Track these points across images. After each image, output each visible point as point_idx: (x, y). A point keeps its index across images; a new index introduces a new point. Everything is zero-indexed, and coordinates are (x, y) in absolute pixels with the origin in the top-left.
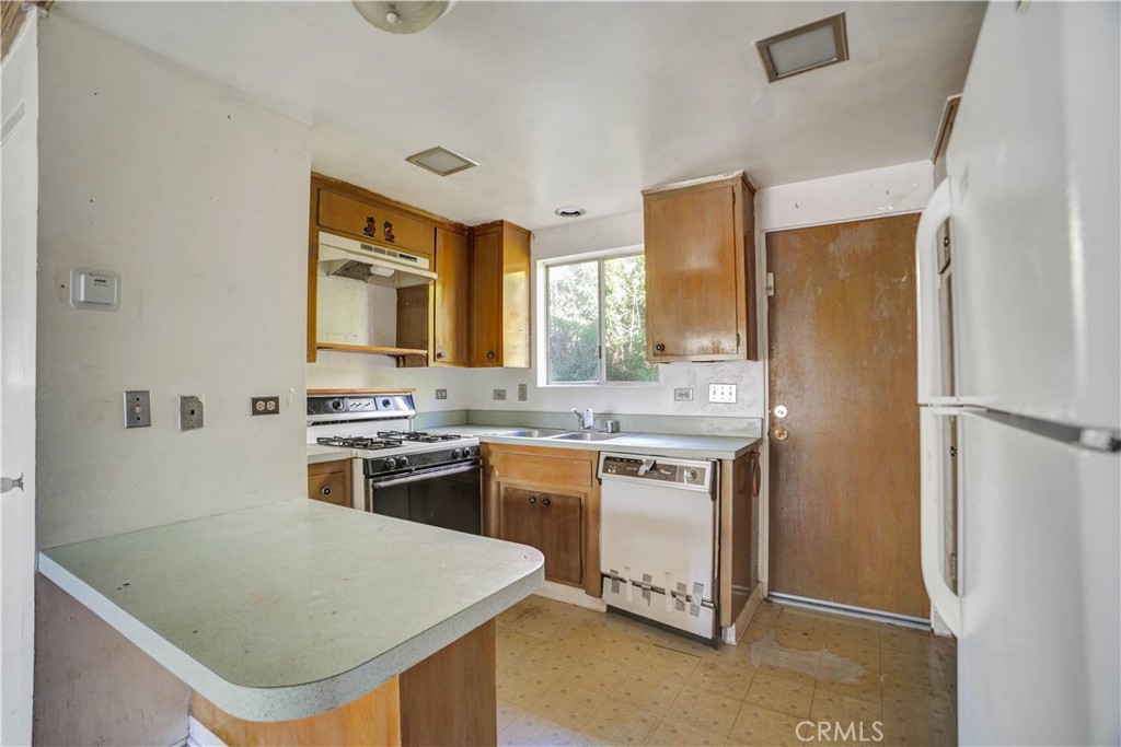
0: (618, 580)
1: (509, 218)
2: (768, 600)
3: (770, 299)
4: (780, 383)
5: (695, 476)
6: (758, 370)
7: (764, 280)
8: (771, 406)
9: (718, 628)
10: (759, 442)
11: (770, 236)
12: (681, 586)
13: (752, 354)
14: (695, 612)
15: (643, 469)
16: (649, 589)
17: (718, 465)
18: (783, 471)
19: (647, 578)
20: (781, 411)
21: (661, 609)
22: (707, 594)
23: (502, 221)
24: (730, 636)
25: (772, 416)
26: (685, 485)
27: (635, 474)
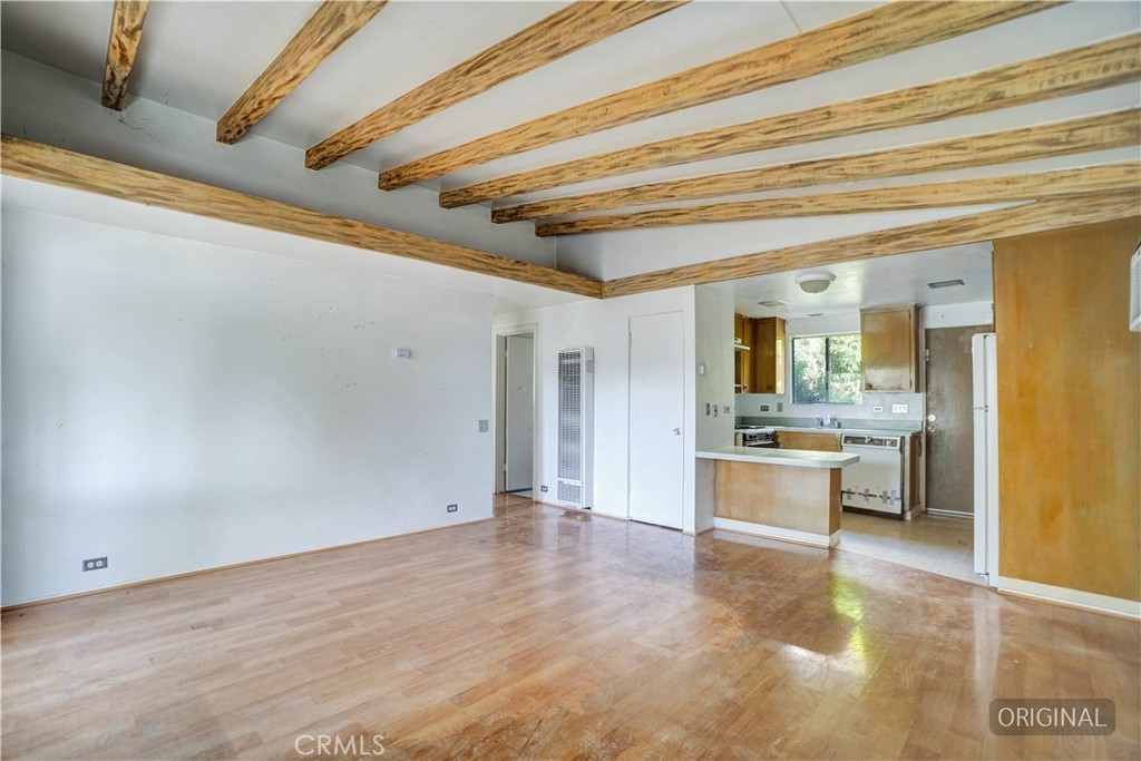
0: (849, 493)
1: (778, 316)
2: (926, 512)
3: (927, 363)
4: (932, 404)
5: (893, 443)
6: (921, 397)
7: (923, 351)
8: (927, 416)
9: (903, 511)
10: (921, 432)
11: (927, 331)
12: (885, 493)
13: (918, 390)
14: (892, 503)
15: (867, 441)
16: (867, 495)
17: (903, 438)
18: (933, 448)
19: (867, 490)
20: (932, 418)
21: (875, 505)
22: (898, 495)
23: (775, 318)
24: (908, 516)
25: (927, 420)
26: (888, 447)
27: (863, 443)
